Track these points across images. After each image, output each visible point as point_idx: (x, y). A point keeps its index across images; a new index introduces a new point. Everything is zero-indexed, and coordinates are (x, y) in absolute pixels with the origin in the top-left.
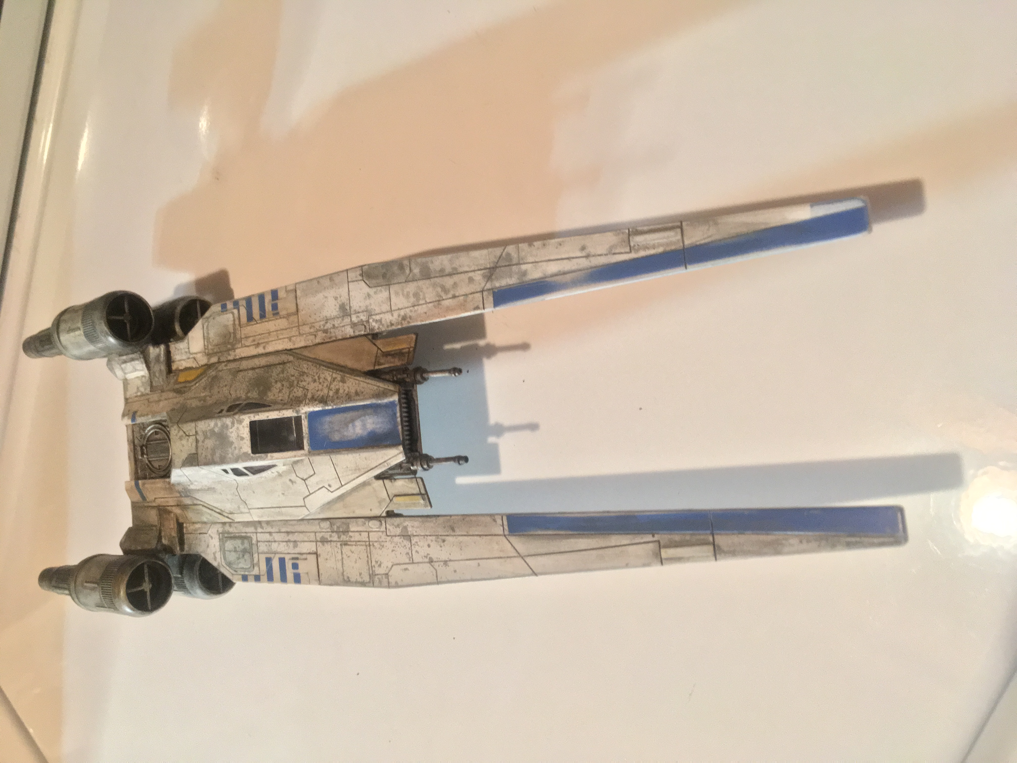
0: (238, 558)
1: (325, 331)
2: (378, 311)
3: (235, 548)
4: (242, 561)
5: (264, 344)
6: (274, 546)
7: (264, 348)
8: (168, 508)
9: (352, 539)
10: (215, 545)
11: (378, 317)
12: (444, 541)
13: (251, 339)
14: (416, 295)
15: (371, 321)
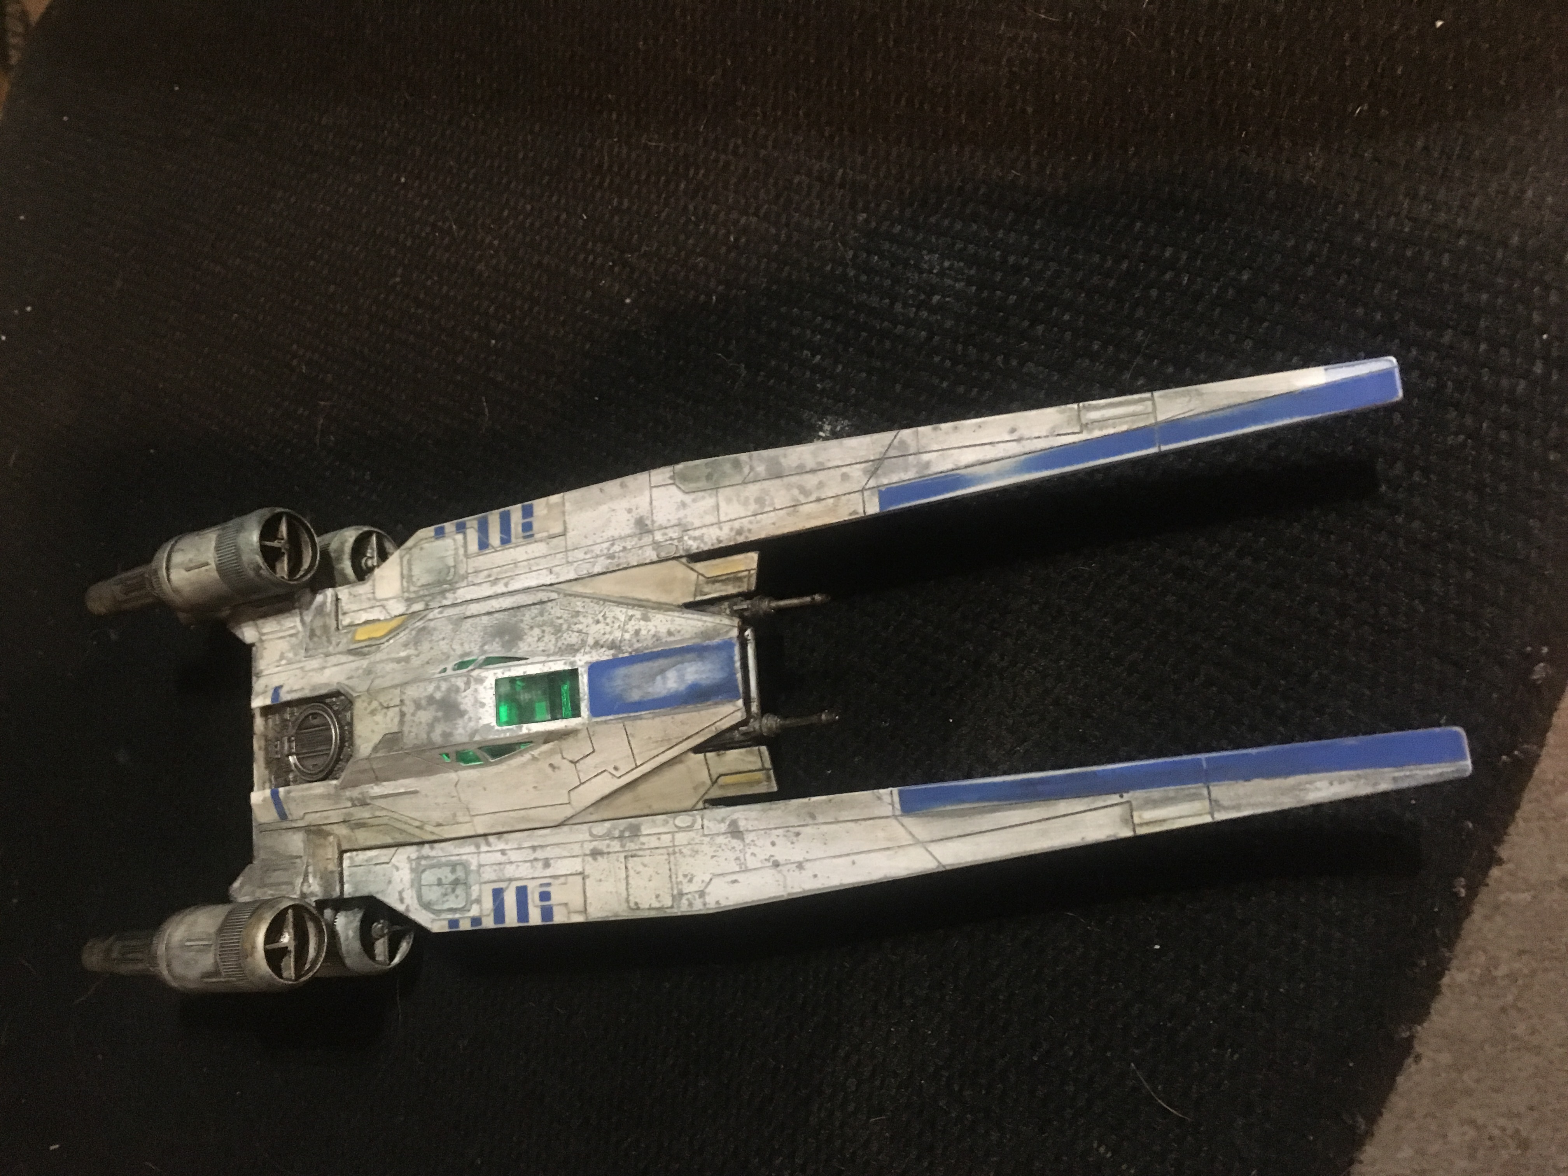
0: (446, 895)
1: (611, 557)
2: (697, 523)
3: (440, 880)
4: (452, 897)
5: (506, 580)
6: (510, 871)
7: (506, 585)
8: (324, 827)
9: (646, 847)
10: (401, 880)
11: (697, 533)
12: (798, 834)
13: (486, 573)
14: (760, 501)
15: (686, 538)
